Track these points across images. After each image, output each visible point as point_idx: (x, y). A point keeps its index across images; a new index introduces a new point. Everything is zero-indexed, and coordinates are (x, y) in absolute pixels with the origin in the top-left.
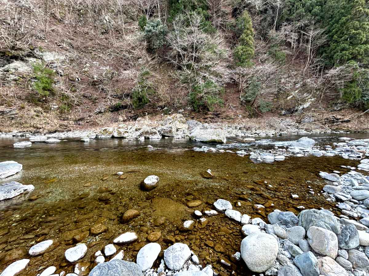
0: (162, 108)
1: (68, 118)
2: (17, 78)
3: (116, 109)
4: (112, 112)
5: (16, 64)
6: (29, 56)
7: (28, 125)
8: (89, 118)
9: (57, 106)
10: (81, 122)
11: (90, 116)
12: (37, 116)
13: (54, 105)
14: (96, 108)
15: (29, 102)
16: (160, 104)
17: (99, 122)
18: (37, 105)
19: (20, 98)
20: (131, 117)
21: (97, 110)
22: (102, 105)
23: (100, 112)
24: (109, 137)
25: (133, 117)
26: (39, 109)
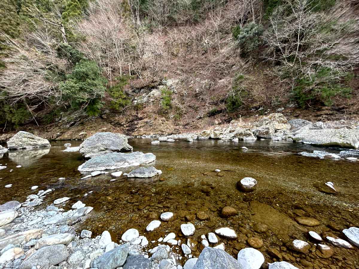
0: (257, 108)
1: (179, 124)
2: (154, 100)
3: (212, 114)
4: (209, 117)
5: (154, 91)
6: (159, 85)
7: (158, 130)
8: (192, 123)
9: (173, 116)
10: (187, 127)
11: (193, 121)
12: (163, 123)
13: (171, 116)
14: (197, 115)
15: (159, 115)
16: (255, 105)
17: (199, 126)
18: (163, 116)
19: (154, 113)
20: (225, 120)
21: (199, 116)
22: (202, 112)
23: (200, 118)
24: (207, 138)
25: (227, 120)
26: (164, 118)
